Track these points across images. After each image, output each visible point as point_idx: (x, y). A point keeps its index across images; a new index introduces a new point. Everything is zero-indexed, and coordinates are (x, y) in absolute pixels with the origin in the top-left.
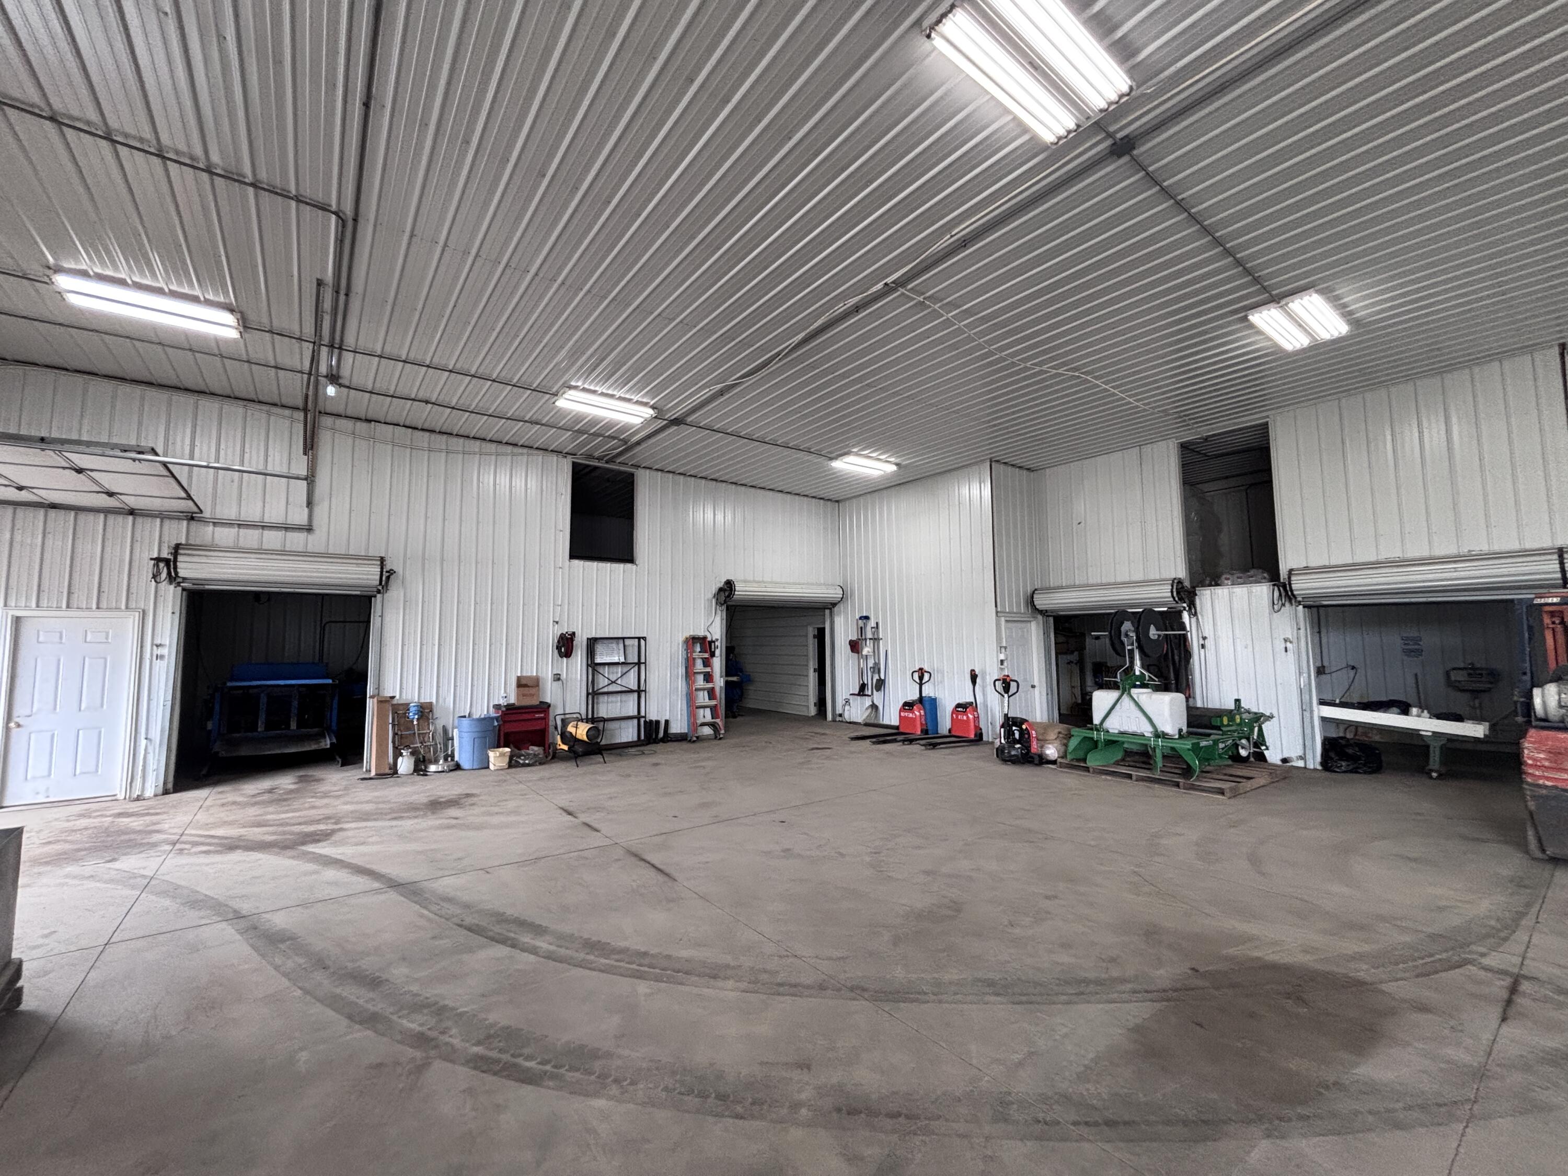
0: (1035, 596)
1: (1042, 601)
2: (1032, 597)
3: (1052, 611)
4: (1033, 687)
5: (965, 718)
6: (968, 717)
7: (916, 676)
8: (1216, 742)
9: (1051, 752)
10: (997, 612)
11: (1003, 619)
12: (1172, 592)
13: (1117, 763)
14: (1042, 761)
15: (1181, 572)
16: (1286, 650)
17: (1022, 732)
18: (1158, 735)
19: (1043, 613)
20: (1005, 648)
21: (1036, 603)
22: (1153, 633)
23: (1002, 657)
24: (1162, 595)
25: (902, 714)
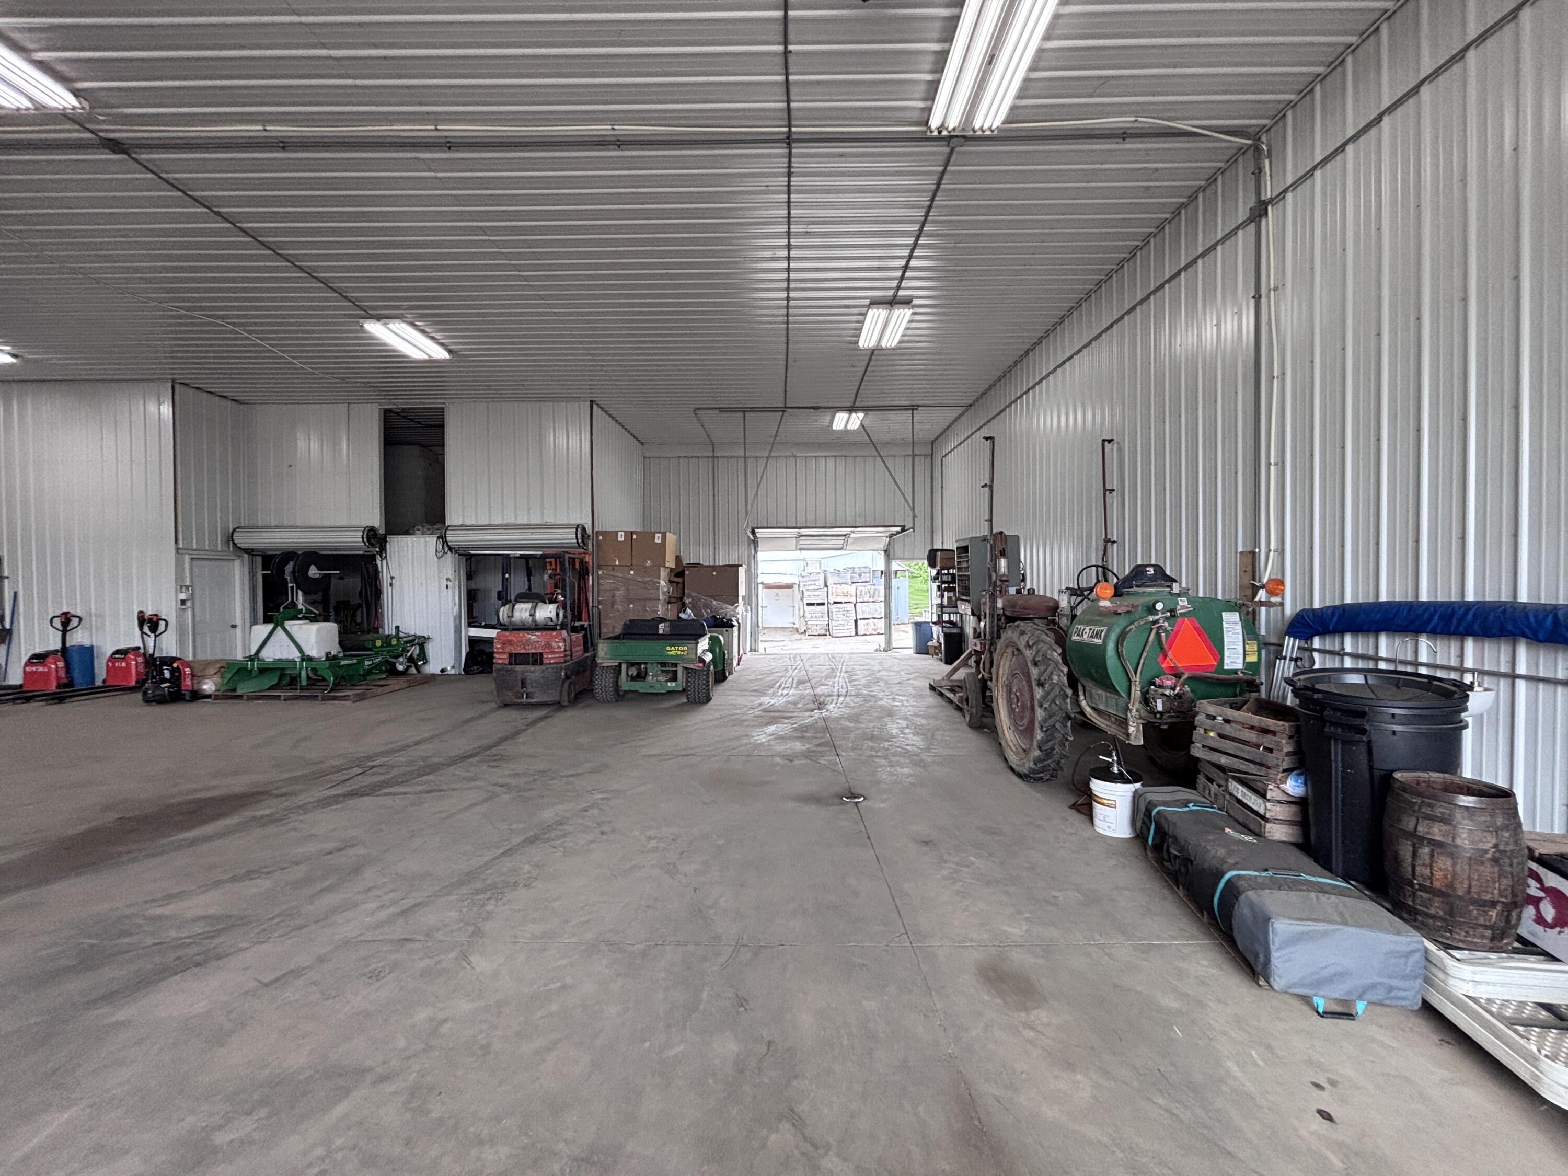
0: (235, 534)
1: (242, 539)
2: (232, 534)
3: (260, 550)
4: (234, 626)
5: (124, 664)
6: (129, 664)
7: (57, 623)
8: (361, 663)
9: (208, 687)
10: (178, 549)
11: (187, 558)
12: (363, 538)
13: (272, 688)
14: (197, 696)
15: (375, 520)
16: (447, 587)
17: (172, 671)
18: (306, 658)
19: (251, 552)
20: (187, 587)
21: (236, 541)
22: (313, 572)
23: (183, 596)
24: (354, 540)
25: (28, 669)
